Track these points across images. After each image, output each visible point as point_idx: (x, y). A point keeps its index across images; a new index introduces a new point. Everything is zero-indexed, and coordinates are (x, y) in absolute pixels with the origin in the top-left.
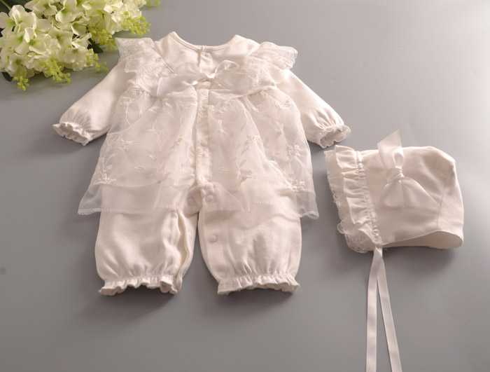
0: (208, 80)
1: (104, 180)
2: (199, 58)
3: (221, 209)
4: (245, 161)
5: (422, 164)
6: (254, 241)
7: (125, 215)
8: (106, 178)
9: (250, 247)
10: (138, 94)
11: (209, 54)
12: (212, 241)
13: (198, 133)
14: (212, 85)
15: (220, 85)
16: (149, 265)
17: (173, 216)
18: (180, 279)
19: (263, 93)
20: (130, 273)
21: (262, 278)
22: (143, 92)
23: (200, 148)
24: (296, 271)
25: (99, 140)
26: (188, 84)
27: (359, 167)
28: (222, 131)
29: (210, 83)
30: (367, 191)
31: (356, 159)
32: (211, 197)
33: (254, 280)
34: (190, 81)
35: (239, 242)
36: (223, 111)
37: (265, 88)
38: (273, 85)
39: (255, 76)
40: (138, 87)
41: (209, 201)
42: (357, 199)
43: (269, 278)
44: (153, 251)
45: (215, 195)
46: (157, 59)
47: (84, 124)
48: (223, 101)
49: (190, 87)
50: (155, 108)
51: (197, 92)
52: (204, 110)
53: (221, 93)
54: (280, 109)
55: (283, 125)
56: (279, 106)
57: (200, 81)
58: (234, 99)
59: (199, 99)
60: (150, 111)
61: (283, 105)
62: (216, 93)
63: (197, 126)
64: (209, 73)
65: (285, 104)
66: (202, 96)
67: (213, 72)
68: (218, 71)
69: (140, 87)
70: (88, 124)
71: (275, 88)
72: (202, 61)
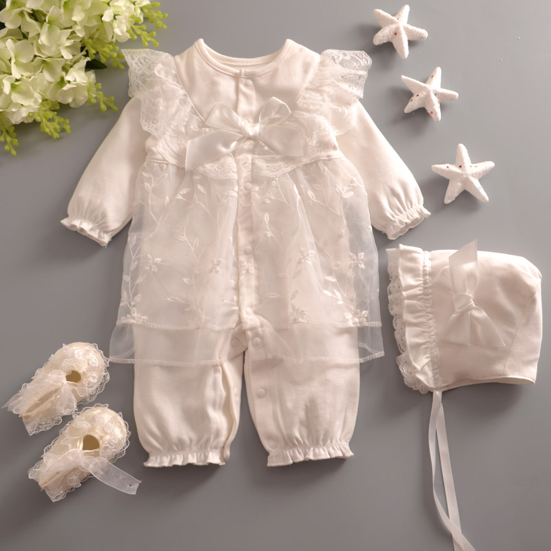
0: (249, 138)
1: (133, 318)
2: (237, 90)
3: (270, 356)
4: (297, 291)
5: (498, 289)
6: (306, 406)
7: (162, 366)
8: (135, 315)
9: (302, 414)
10: (161, 168)
11: (250, 82)
12: (260, 396)
13: (239, 231)
14: (255, 146)
15: (266, 148)
16: (193, 436)
17: (216, 371)
18: (228, 453)
19: (321, 164)
20: (175, 448)
21: (314, 450)
22: (167, 164)
23: (242, 258)
24: (350, 436)
26: (224, 150)
27: (424, 281)
28: (270, 234)
29: (252, 142)
30: (431, 316)
31: (421, 269)
32: (258, 339)
33: (305, 454)
34: (227, 145)
35: (290, 405)
36: (270, 199)
37: (323, 155)
38: (335, 148)
39: (310, 136)
40: (159, 157)
41: (256, 345)
42: (418, 329)
43: (321, 450)
44: (197, 418)
45: (262, 337)
46: (182, 97)
47: (100, 223)
48: (269, 180)
49: (228, 155)
50: (185, 192)
51: (237, 162)
52: (246, 192)
53: (267, 161)
54: (341, 197)
55: (345, 221)
56: (341, 194)
57: (240, 140)
58: (284, 175)
59: (239, 177)
60: (179, 200)
61: (346, 188)
62: (261, 163)
63: (238, 220)
64: (251, 120)
65: (349, 186)
66: (243, 169)
67: (256, 121)
68: (262, 118)
69: (163, 157)
70: (105, 223)
71: (337, 154)
72: (242, 98)
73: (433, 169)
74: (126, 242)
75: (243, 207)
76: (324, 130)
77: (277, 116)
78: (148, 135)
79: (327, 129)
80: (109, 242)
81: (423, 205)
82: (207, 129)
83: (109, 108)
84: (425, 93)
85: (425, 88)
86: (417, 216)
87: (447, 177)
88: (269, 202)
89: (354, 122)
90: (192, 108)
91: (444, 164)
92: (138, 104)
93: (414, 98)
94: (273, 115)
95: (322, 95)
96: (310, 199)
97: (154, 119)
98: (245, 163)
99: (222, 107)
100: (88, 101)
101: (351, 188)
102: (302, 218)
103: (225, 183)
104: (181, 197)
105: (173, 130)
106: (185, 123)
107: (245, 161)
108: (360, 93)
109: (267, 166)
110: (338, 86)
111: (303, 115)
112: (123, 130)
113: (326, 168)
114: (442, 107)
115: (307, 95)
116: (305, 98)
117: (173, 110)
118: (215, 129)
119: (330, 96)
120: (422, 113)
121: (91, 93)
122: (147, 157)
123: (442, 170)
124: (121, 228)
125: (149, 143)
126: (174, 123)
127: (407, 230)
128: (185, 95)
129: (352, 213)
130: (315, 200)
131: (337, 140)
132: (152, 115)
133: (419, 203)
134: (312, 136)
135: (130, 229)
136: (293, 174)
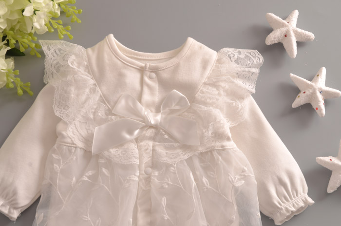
0: (151, 127)
2: (142, 82)
10: (70, 151)
11: (154, 75)
14: (156, 134)
15: (166, 136)
19: (215, 154)
22: (76, 148)
25: (29, 212)
26: (127, 136)
28: (166, 217)
29: (153, 130)
34: (131, 132)
36: (168, 184)
37: (218, 145)
38: (228, 139)
39: (207, 127)
40: (69, 140)
46: (92, 87)
47: (10, 200)
48: (168, 166)
49: (131, 141)
50: (91, 174)
51: (139, 148)
52: (146, 176)
53: (167, 148)
54: (233, 186)
55: (236, 207)
56: (233, 183)
57: (142, 128)
58: (181, 162)
59: (141, 162)
60: (85, 181)
61: (238, 177)
62: (161, 150)
63: (138, 201)
64: (153, 110)
65: (240, 175)
66: (144, 155)
67: (158, 111)
68: (164, 108)
69: (72, 141)
70: (15, 200)
71: (231, 145)
72: (146, 89)
73: (317, 161)
74: (33, 218)
75: (143, 190)
76: (219, 122)
77: (177, 107)
78: (59, 120)
79: (222, 122)
80: (18, 217)
81: (308, 194)
82: (113, 117)
83: (25, 92)
84: (311, 91)
85: (311, 86)
86: (302, 204)
87: (330, 169)
88: (167, 186)
89: (246, 115)
90: (101, 96)
91: (328, 156)
92: (52, 91)
93: (301, 95)
94: (174, 106)
95: (218, 90)
96: (205, 186)
97: (66, 106)
98: (147, 149)
99: (127, 98)
100: (7, 85)
101: (242, 177)
102: (197, 203)
103: (128, 168)
104: (86, 179)
105: (83, 116)
106: (93, 110)
107: (146, 147)
108: (252, 88)
109: (166, 153)
110: (232, 82)
111: (201, 108)
112: (37, 113)
113: (220, 157)
114: (326, 103)
115: (205, 90)
116: (203, 93)
117: (83, 98)
118: (121, 117)
119: (226, 91)
120: (308, 108)
121: (9, 78)
122: (58, 139)
123: (325, 162)
124: (29, 205)
125: (60, 127)
126: (84, 110)
127: (292, 216)
128: (95, 84)
129: (242, 200)
130: (209, 187)
131: (231, 132)
132: (64, 102)
133: (304, 192)
134: (208, 127)
135: (38, 206)
136: (190, 161)
